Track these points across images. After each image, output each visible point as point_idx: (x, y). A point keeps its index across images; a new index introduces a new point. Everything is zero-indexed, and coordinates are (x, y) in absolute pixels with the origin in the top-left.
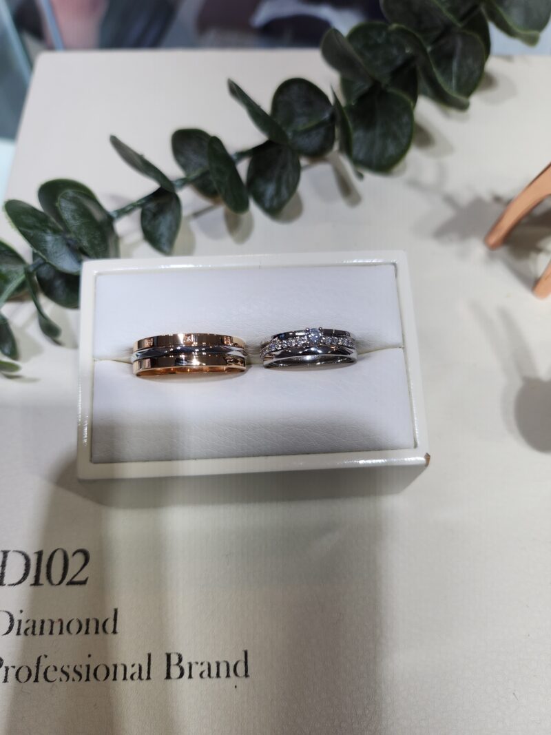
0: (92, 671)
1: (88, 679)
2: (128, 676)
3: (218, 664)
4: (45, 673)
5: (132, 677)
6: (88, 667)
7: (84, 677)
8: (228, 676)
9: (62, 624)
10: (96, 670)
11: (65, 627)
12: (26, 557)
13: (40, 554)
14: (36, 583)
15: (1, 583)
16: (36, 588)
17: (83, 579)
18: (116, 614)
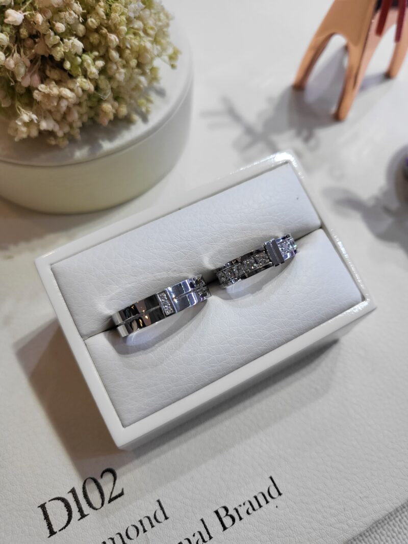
3: (256, 497)
8: (267, 502)
9: (121, 535)
11: (125, 537)
12: (63, 500)
13: (73, 491)
14: (83, 516)
15: (52, 533)
16: (84, 519)
17: (120, 492)
18: (160, 504)
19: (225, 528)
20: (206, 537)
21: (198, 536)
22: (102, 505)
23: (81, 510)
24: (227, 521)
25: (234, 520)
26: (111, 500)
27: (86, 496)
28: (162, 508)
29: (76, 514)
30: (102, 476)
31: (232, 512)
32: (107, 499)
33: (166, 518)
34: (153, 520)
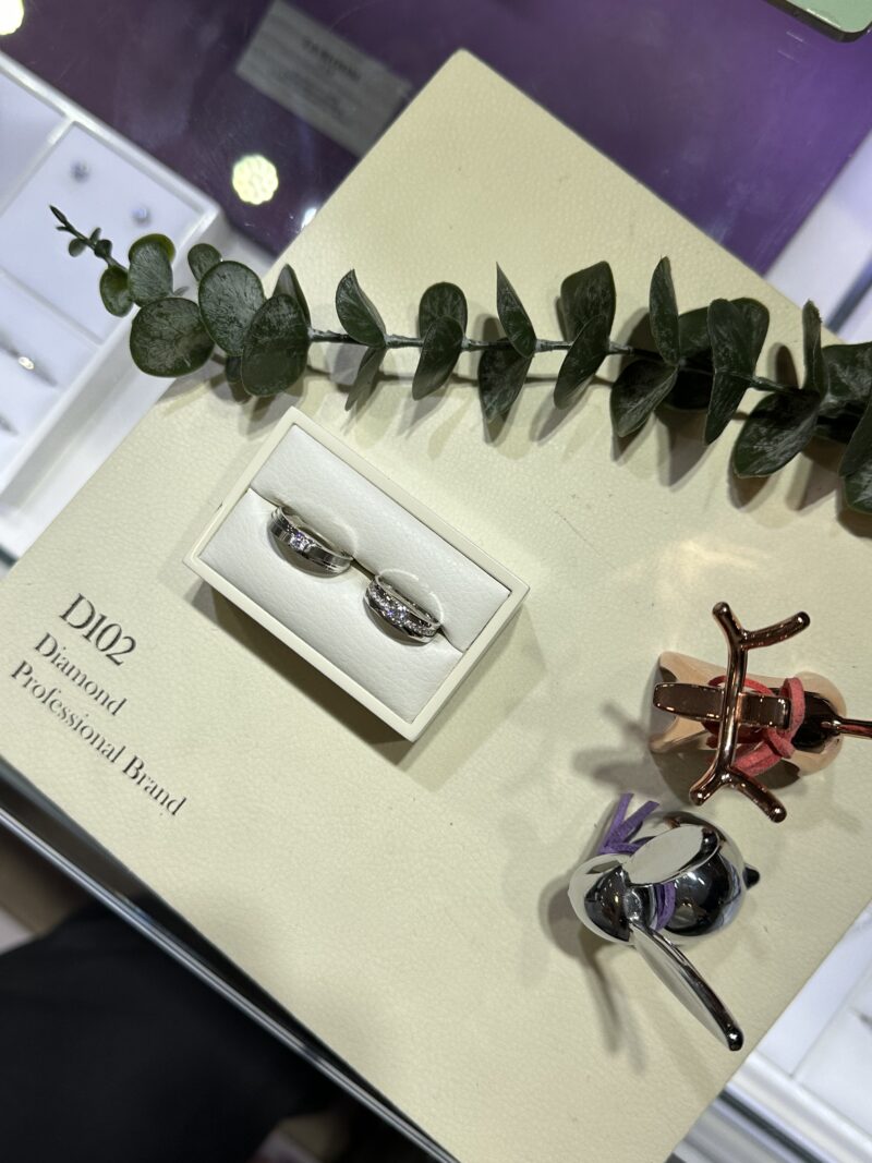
0: (82, 726)
1: (75, 729)
2: (102, 749)
3: (162, 791)
4: (52, 702)
5: (103, 752)
6: (81, 722)
7: (75, 726)
8: (162, 803)
9: (84, 679)
10: (84, 728)
11: (85, 683)
12: (93, 613)
13: (103, 618)
14: (87, 637)
15: (64, 617)
16: (84, 640)
17: (119, 661)
18: (123, 703)
19: (125, 771)
20: (112, 757)
21: (110, 749)
22: (103, 650)
23: (91, 632)
24: (132, 772)
25: (134, 777)
26: (109, 656)
27: (105, 631)
28: (120, 706)
29: (85, 631)
30: (126, 638)
31: (141, 772)
32: (109, 652)
33: (114, 713)
34: (107, 703)
